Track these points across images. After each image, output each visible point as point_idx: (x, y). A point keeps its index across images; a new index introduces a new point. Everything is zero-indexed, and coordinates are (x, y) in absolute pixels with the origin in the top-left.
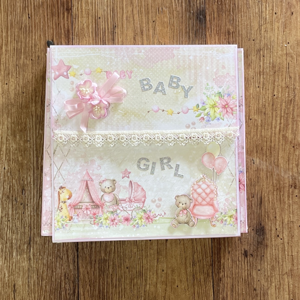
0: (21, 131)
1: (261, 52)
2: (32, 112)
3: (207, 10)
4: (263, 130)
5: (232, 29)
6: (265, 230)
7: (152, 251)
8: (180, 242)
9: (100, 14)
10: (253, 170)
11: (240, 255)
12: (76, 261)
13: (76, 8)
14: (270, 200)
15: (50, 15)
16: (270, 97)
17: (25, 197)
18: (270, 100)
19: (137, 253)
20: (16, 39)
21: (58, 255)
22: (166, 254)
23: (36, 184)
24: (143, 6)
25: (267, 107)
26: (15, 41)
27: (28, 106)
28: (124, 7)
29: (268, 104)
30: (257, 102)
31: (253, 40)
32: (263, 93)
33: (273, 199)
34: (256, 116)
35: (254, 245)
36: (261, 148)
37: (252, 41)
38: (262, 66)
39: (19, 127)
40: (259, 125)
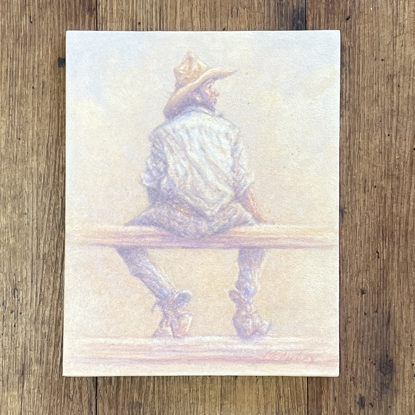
0: (14, 198)
1: (395, 81)
2: (31, 169)
3: (309, 12)
4: (395, 205)
5: (349, 43)
6: (394, 365)
7: (212, 393)
8: (257, 380)
9: (140, 17)
10: (378, 269)
11: (353, 405)
12: (94, 403)
13: (103, 7)
14: (404, 317)
15: (63, 19)
16: (407, 152)
17: (18, 300)
18: (406, 156)
19: (188, 395)
20: (11, 56)
21: (66, 393)
22: (235, 398)
23: (35, 281)
24: (208, 5)
25: (402, 168)
26: (9, 58)
27: (26, 159)
28: (178, 6)
29: (404, 162)
30: (386, 160)
31: (382, 60)
32: (396, 145)
33: (408, 315)
34: (383, 182)
35: (375, 390)
36: (390, 233)
37: (381, 62)
38: (395, 101)
39: (12, 192)
40: (389, 195)
